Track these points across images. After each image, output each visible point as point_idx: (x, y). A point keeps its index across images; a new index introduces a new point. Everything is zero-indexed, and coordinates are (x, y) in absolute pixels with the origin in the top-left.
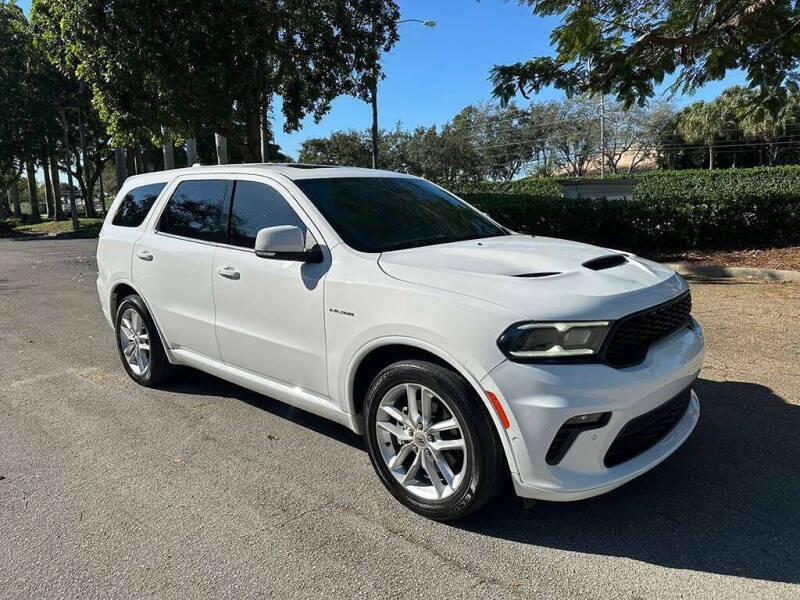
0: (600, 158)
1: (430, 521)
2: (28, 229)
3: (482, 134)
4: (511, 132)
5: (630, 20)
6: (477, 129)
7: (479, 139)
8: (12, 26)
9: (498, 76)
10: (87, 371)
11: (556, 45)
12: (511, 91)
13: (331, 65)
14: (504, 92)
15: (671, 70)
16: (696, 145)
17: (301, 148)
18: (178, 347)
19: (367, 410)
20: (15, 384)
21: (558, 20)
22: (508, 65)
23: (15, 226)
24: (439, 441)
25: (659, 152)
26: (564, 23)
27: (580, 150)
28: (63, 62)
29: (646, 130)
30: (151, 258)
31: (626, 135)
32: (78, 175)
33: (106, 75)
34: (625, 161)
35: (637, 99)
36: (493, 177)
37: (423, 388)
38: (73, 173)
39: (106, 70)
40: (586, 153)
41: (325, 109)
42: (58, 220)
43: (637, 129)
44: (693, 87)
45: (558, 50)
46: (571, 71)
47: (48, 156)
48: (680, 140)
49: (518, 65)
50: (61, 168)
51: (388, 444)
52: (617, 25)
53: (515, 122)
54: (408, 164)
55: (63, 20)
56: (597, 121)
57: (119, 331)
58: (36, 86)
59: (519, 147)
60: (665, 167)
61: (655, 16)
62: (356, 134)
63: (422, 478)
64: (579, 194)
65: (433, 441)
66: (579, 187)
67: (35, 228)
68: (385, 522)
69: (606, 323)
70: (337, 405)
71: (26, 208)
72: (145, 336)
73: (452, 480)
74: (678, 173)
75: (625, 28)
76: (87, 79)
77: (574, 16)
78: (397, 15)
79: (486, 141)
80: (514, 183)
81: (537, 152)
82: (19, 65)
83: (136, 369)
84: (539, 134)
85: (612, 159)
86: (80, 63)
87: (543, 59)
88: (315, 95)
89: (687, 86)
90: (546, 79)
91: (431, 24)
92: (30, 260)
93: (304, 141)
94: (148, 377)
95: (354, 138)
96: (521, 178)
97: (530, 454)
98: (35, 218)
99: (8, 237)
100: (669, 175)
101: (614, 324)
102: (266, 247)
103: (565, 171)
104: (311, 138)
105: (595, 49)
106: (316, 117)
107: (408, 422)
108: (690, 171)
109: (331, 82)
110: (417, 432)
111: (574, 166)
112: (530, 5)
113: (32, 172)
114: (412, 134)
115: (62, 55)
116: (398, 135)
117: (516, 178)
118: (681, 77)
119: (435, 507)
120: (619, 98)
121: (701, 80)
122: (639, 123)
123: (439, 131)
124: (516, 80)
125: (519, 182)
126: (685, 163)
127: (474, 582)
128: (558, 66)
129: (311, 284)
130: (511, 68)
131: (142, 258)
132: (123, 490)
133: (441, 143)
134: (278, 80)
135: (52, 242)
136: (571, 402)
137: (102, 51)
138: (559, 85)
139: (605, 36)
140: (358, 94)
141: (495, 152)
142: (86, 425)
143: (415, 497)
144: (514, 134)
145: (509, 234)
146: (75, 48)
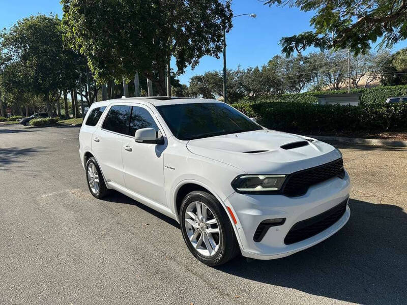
0: (348, 80)
1: (206, 266)
2: (63, 122)
3: (284, 70)
4: (299, 68)
5: (355, 10)
6: (281, 67)
7: (281, 73)
8: (57, 28)
9: (285, 42)
10: (74, 191)
11: (314, 26)
12: (291, 49)
13: (200, 41)
14: (288, 50)
15: (380, 34)
16: (403, 72)
17: (190, 81)
18: (110, 181)
19: (181, 213)
20: (43, 196)
21: (314, 13)
22: (290, 36)
23: (57, 121)
24: (210, 229)
25: (382, 76)
26: (317, 14)
27: (337, 76)
28: (75, 47)
29: (375, 65)
30: (98, 141)
31: (363, 67)
32: (86, 96)
33: (93, 52)
34: (362, 82)
35: (361, 51)
36: (290, 91)
37: (203, 204)
38: (83, 95)
39: (93, 50)
40: (340, 78)
41: (197, 63)
42: (77, 118)
43: (369, 64)
44: (392, 44)
45: (315, 27)
46: (322, 39)
47: (72, 88)
48: (394, 69)
49: (295, 36)
50: (78, 93)
51: (190, 229)
52: (348, 13)
53: (301, 63)
54: (243, 86)
55: (74, 28)
56: (346, 61)
57: (87, 173)
58: (67, 56)
59: (305, 76)
60: (386, 84)
61: (369, 7)
62: (217, 72)
63: (203, 246)
64: (327, 103)
65: (208, 228)
66: (326, 98)
67: (67, 122)
68: (186, 265)
69: (284, 176)
70: (170, 210)
71: (63, 112)
72: (97, 176)
73: (215, 247)
74: (393, 87)
75: (353, 14)
76: (85, 54)
77: (323, 10)
78: (231, 15)
79: (285, 73)
80: (301, 94)
81: (314, 78)
82: (60, 46)
83: (94, 190)
84: (314, 69)
85: (354, 81)
86: (82, 47)
87: (308, 32)
88: (191, 56)
89: (388, 43)
90: (310, 43)
91: (254, 16)
92: (61, 138)
93: (192, 77)
94: (98, 194)
95: (216, 74)
96: (304, 92)
97: (246, 237)
98: (66, 117)
99: (54, 126)
100: (387, 89)
101: (288, 176)
102: (139, 137)
103: (328, 88)
104: (195, 76)
105: (336, 26)
106: (192, 67)
107: (197, 219)
108: (400, 86)
109: (199, 49)
110: (201, 224)
111: (334, 85)
112: (298, 6)
113: (65, 95)
114: (246, 71)
115: (75, 43)
116: (239, 72)
117: (302, 92)
118: (385, 39)
119: (208, 260)
120: (351, 51)
121: (396, 40)
122: (370, 61)
123: (260, 69)
124: (294, 44)
125: (303, 94)
126: (397, 82)
127: (217, 295)
128: (316, 36)
129: (159, 155)
130: (291, 38)
131: (95, 141)
132: (77, 245)
133: (261, 75)
134: (173, 50)
135: (73, 128)
136: (264, 213)
137: (91, 41)
138: (316, 45)
139: (342, 19)
140: (213, 55)
141: (290, 78)
142: (69, 216)
143: (200, 255)
144: (301, 69)
145: (262, 129)
146: (79, 40)
